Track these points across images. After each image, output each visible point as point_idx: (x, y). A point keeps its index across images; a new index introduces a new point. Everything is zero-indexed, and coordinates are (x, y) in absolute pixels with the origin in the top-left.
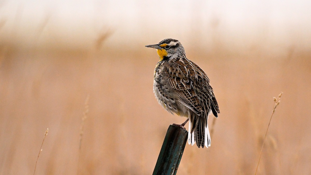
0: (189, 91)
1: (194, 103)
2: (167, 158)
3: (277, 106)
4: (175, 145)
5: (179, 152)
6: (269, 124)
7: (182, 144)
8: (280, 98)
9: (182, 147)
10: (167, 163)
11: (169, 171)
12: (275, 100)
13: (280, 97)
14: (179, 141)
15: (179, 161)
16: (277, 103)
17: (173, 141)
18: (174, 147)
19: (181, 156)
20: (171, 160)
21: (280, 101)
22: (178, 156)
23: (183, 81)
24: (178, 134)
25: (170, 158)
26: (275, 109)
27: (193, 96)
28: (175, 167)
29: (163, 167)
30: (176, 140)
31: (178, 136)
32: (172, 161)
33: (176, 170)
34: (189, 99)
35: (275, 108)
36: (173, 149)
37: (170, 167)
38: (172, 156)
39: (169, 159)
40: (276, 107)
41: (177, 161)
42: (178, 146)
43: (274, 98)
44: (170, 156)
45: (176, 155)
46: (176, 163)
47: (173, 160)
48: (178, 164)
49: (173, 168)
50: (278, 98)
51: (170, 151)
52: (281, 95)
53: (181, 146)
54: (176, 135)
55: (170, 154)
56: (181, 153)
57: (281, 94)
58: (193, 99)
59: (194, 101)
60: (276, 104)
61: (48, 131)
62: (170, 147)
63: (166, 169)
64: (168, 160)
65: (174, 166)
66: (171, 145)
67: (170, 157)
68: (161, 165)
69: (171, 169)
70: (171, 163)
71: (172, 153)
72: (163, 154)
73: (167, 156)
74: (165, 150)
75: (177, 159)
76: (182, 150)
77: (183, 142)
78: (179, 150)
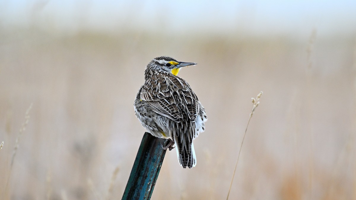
0: (167, 99)
1: (172, 111)
2: (142, 172)
4: (151, 155)
5: (157, 165)
7: (161, 154)
8: (259, 99)
9: (161, 159)
10: (142, 177)
11: (145, 187)
12: (253, 102)
13: (258, 97)
14: (156, 151)
15: (157, 175)
16: (256, 105)
17: (149, 152)
19: (158, 170)
20: (147, 174)
21: (259, 102)
22: (156, 169)
23: (161, 91)
24: (155, 143)
26: (254, 112)
27: (172, 103)
28: (152, 182)
29: (137, 182)
30: (153, 151)
31: (154, 146)
32: (147, 175)
33: (153, 185)
34: (166, 108)
35: (254, 110)
36: (149, 161)
37: (145, 183)
38: (148, 169)
39: (144, 172)
40: (254, 109)
41: (154, 174)
42: (155, 156)
43: (252, 98)
44: (146, 169)
45: (152, 167)
46: (153, 177)
47: (149, 174)
48: (156, 178)
49: (150, 184)
51: (146, 162)
52: (261, 95)
53: (160, 157)
54: (152, 146)
56: (159, 166)
57: (260, 94)
58: (170, 107)
59: (172, 109)
60: (255, 106)
61: (3, 145)
62: (145, 158)
63: (140, 185)
64: (143, 174)
65: (150, 180)
66: (147, 156)
68: (135, 179)
69: (147, 185)
70: (147, 178)
71: (148, 165)
72: (137, 167)
73: (142, 169)
74: (140, 162)
75: (155, 172)
76: (160, 162)
77: (161, 152)
78: (157, 162)
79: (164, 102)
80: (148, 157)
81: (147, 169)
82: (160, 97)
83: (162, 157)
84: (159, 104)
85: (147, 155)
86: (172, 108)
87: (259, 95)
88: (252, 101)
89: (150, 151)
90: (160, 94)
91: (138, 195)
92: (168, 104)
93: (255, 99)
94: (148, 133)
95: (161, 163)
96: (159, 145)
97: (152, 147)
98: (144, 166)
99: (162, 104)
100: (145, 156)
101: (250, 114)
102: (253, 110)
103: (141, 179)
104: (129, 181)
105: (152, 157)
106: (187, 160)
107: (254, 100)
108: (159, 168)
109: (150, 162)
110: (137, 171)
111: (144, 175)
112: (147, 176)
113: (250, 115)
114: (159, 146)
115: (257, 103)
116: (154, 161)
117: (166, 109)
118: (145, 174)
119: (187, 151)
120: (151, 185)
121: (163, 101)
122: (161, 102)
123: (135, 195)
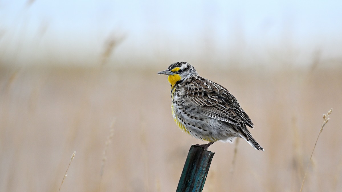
2: (189, 183)
3: (325, 123)
4: (198, 167)
5: (202, 176)
6: (316, 144)
7: (206, 166)
8: (329, 115)
9: (206, 170)
10: (189, 188)
12: (324, 118)
14: (202, 163)
15: (203, 185)
16: (326, 121)
18: (196, 169)
20: (193, 185)
21: (329, 118)
22: (201, 180)
24: (201, 154)
25: (192, 182)
26: (323, 128)
30: (199, 162)
31: (200, 158)
32: (194, 186)
34: (224, 112)
35: (323, 126)
36: (195, 172)
40: (324, 125)
41: (200, 185)
42: (201, 168)
43: (323, 114)
45: (198, 179)
46: (199, 188)
47: (195, 184)
48: (202, 189)
51: (193, 174)
52: (331, 111)
53: (205, 168)
55: (192, 177)
56: (204, 177)
57: (331, 110)
58: (228, 111)
60: (325, 122)
61: (75, 154)
62: (192, 169)
64: (190, 185)
65: (196, 191)
67: (192, 180)
68: (182, 189)
70: (194, 188)
71: (195, 176)
72: (184, 178)
73: (189, 180)
74: (187, 173)
75: (201, 183)
76: (205, 173)
77: (206, 163)
78: (202, 174)
79: (221, 107)
80: (194, 168)
81: (194, 181)
83: (207, 169)
84: (216, 109)
85: (193, 166)
86: (231, 112)
87: (329, 112)
88: (323, 116)
89: (197, 163)
93: (326, 114)
94: (194, 146)
97: (198, 160)
98: (191, 177)
101: (320, 129)
102: (322, 125)
103: (189, 190)
107: (325, 116)
108: (205, 179)
110: (184, 182)
111: (191, 186)
114: (204, 158)
115: (327, 120)
118: (192, 184)
121: (219, 106)
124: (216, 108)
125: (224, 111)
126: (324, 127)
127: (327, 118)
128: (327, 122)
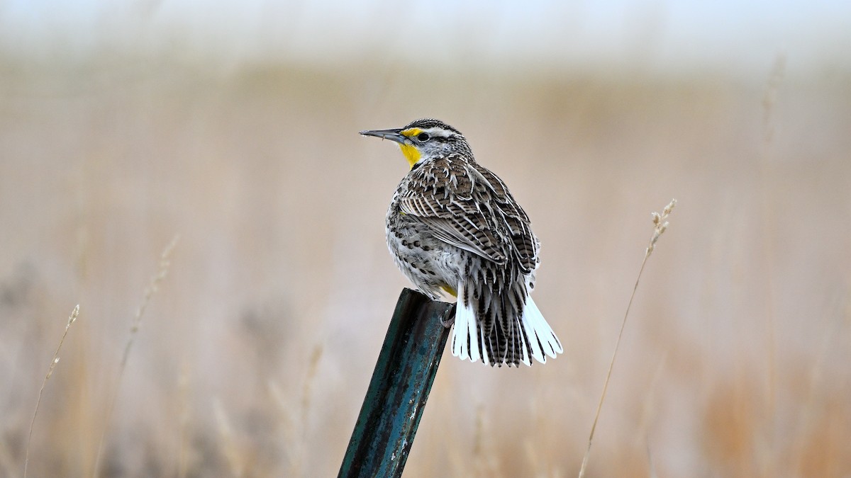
0: (470, 217)
1: (483, 243)
2: (397, 376)
3: (659, 235)
4: (418, 340)
5: (430, 360)
7: (439, 337)
8: (667, 215)
9: (439, 347)
10: (396, 388)
11: (403, 409)
12: (656, 221)
13: (668, 212)
14: (428, 331)
15: (430, 383)
16: (661, 229)
17: (413, 332)
19: (433, 371)
20: (407, 381)
21: (667, 223)
22: (427, 371)
23: (456, 199)
24: (426, 311)
25: (404, 376)
26: (654, 245)
28: (418, 399)
29: (386, 397)
30: (421, 329)
31: (424, 318)
32: (409, 383)
33: (421, 406)
34: (468, 235)
35: (655, 241)
36: (411, 353)
37: (404, 399)
38: (411, 370)
39: (401, 377)
40: (657, 238)
41: (424, 382)
42: (426, 341)
43: (654, 214)
44: (405, 371)
45: (420, 366)
46: (421, 388)
47: (411, 381)
48: (428, 390)
49: (414, 402)
50: (663, 215)
51: (405, 355)
52: (673, 206)
53: (435, 343)
54: (419, 318)
55: (404, 362)
56: (434, 363)
57: (671, 204)
58: (478, 234)
59: (482, 239)
60: (657, 231)
62: (404, 345)
63: (393, 405)
64: (399, 380)
65: (415, 395)
67: (403, 370)
68: (380, 392)
69: (407, 405)
70: (407, 390)
71: (410, 361)
72: (385, 365)
73: (397, 370)
74: (392, 354)
75: (425, 377)
76: (437, 354)
77: (438, 332)
78: (429, 355)
79: (464, 223)
80: (409, 342)
81: (408, 370)
82: (455, 211)
83: (441, 343)
84: (453, 226)
85: (407, 338)
86: (484, 236)
87: (667, 207)
88: (654, 219)
89: (415, 330)
90: (454, 205)
91: (389, 426)
92: (472, 227)
93: (660, 213)
94: (410, 290)
95: (439, 356)
96: (435, 316)
97: (418, 323)
98: (401, 364)
99: (458, 227)
100: (403, 342)
101: (647, 249)
102: (652, 239)
103: (395, 392)
104: (367, 397)
105: (420, 343)
106: (504, 350)
107: (657, 218)
108: (435, 367)
109: (414, 353)
110: (385, 375)
111: (401, 383)
112: (407, 386)
113: (647, 251)
114: (434, 319)
115: (664, 226)
116: (423, 351)
117: (469, 237)
118: (402, 380)
119: (503, 330)
120: (417, 405)
121: (461, 220)
122: (456, 221)
123: (381, 427)
124: (454, 223)
125: (470, 232)
126: (656, 243)
127: (663, 222)
128: (663, 231)
